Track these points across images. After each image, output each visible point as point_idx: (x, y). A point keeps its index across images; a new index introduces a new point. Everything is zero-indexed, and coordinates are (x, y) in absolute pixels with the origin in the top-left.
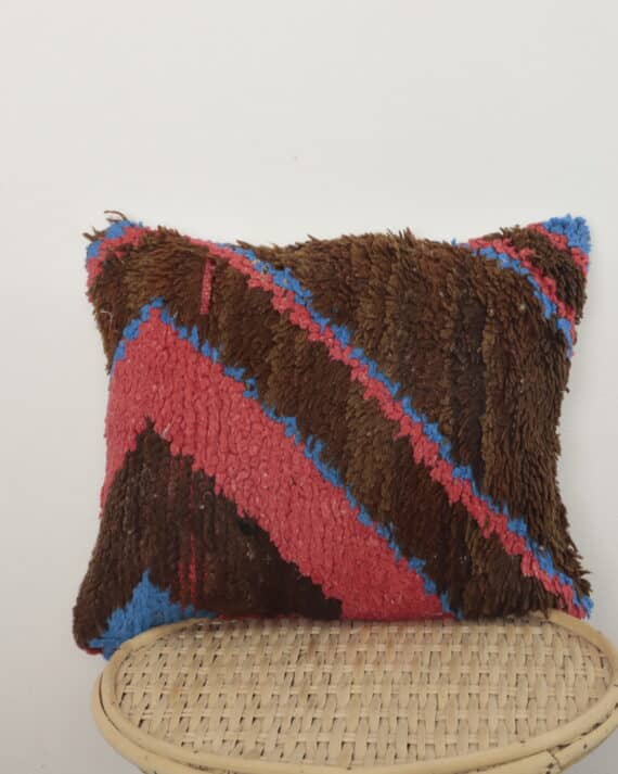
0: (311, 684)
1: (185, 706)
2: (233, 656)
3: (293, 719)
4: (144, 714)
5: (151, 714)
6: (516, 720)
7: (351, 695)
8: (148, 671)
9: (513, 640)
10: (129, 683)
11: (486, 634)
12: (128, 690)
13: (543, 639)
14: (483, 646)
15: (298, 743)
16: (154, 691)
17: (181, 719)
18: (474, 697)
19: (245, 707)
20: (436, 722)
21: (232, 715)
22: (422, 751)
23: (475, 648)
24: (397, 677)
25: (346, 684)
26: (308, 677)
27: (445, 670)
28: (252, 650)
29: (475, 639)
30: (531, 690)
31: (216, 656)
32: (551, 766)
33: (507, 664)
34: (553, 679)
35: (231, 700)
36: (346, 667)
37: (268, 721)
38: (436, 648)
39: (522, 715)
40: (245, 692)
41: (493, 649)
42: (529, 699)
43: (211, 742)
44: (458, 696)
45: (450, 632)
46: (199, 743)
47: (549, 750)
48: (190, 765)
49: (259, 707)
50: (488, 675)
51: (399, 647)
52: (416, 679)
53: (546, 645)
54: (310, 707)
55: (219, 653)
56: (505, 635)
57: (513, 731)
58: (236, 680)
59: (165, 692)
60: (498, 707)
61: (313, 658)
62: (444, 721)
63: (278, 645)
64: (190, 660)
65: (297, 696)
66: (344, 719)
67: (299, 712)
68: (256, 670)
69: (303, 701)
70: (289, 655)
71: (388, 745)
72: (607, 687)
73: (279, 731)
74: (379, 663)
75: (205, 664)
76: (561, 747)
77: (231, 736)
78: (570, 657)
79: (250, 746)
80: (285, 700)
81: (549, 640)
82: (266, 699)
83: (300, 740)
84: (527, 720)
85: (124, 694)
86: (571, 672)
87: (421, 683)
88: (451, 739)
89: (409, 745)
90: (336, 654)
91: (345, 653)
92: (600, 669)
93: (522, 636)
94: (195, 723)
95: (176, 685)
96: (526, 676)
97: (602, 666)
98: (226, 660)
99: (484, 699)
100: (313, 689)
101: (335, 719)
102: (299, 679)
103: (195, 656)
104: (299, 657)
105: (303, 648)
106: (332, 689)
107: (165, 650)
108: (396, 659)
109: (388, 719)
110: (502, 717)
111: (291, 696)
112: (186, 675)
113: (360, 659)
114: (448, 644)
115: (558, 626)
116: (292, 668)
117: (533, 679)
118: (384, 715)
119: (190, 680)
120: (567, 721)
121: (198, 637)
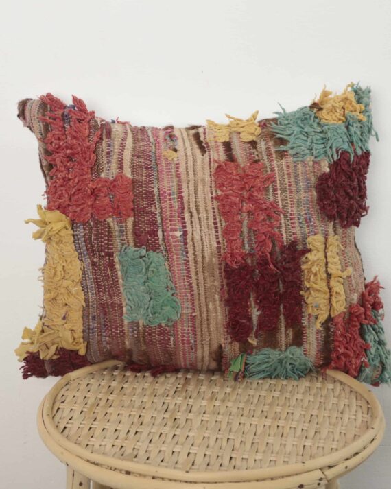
0: (178, 412)
1: (95, 420)
2: (134, 388)
3: (161, 434)
4: (67, 423)
5: (72, 423)
6: (304, 446)
7: (202, 420)
8: (77, 394)
9: (314, 391)
10: (63, 402)
11: (297, 386)
12: (62, 406)
13: (333, 392)
14: (294, 394)
15: (160, 451)
16: (77, 408)
17: (90, 428)
18: (280, 428)
19: (132, 424)
20: (253, 444)
21: (123, 428)
22: (238, 463)
23: (288, 395)
24: (234, 411)
25: (200, 413)
26: (177, 407)
27: (266, 408)
28: (146, 385)
29: (290, 388)
30: (318, 426)
31: (123, 388)
32: (321, 479)
33: (306, 408)
34: (334, 420)
35: (125, 419)
36: (203, 401)
37: (145, 434)
38: (263, 393)
39: (308, 443)
40: (135, 413)
41: (300, 397)
42: (316, 432)
43: (105, 445)
44: (270, 427)
45: (275, 383)
46: (97, 446)
47: (321, 469)
48: (88, 461)
49: (141, 424)
50: (292, 413)
51: (240, 391)
52: (246, 413)
53: (334, 397)
54: (173, 427)
55: (125, 386)
56: (309, 388)
57: (301, 453)
58: (132, 405)
59: (85, 410)
60: (294, 437)
61: (184, 394)
62: (258, 443)
63: (163, 383)
64: (105, 389)
65: (167, 418)
66: (194, 436)
67: (166, 430)
68: (145, 399)
69: (170, 423)
70: (169, 391)
71: (218, 457)
72: (367, 428)
73: (150, 442)
74: (224, 401)
75: (115, 392)
76: (330, 467)
77: (118, 443)
78: (348, 405)
79: (129, 451)
80: (159, 421)
81: (337, 393)
82: (147, 419)
83: (162, 449)
84: (311, 446)
85: (58, 409)
86: (346, 417)
87: (248, 416)
88: (259, 456)
89: (231, 458)
90: (199, 392)
91: (204, 392)
92: (366, 416)
93: (320, 389)
94: (98, 432)
95: (92, 406)
96: (317, 416)
97: (368, 414)
98: (128, 391)
99: (287, 430)
100: (179, 415)
101: (188, 436)
102: (171, 407)
103: (110, 386)
104: (175, 392)
105: (179, 386)
106: (191, 416)
107: (92, 381)
108: (236, 399)
109: (222, 439)
110: (295, 443)
111: (164, 418)
112: (101, 399)
113: (213, 397)
114: (271, 391)
115: (345, 384)
116: (168, 400)
117: (321, 419)
118: (219, 436)
119: (102, 403)
120: (337, 449)
121: (115, 374)
